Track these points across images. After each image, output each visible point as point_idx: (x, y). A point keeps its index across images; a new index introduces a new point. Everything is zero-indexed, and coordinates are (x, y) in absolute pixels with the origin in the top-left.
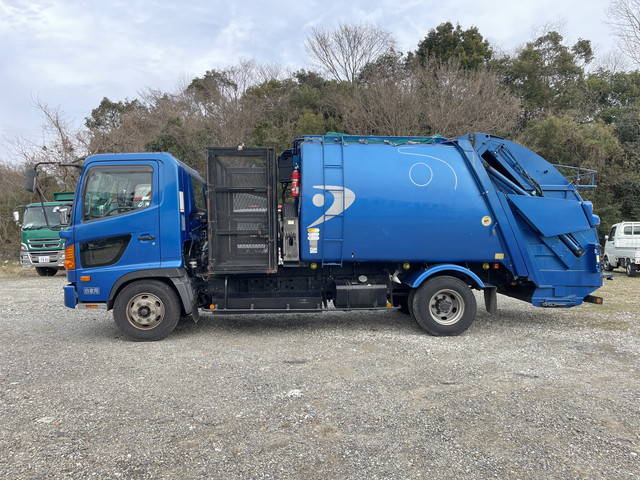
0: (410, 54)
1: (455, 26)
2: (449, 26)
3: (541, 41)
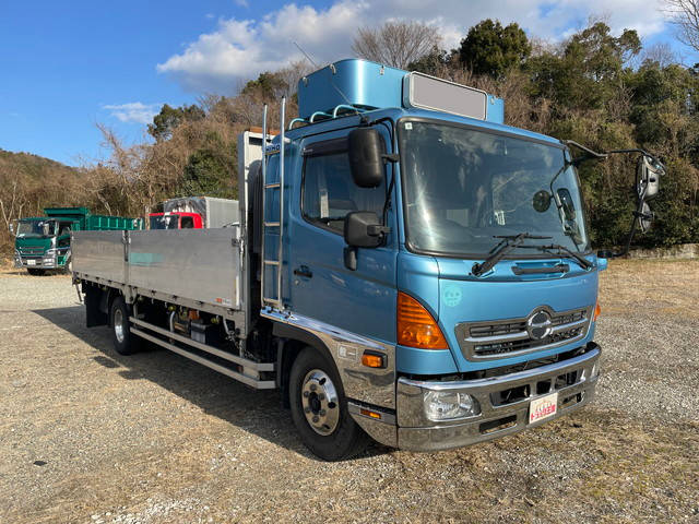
0: (454, 52)
1: (494, 23)
2: (489, 23)
3: (586, 34)
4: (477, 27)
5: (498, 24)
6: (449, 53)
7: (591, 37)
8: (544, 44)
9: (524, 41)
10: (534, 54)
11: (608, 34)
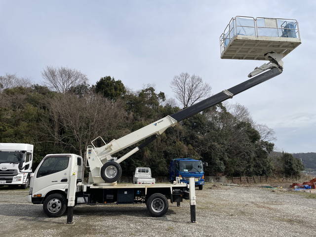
1: (112, 78)
2: (109, 78)
3: (147, 90)
4: (104, 78)
6: (91, 86)
7: (148, 92)
8: (131, 91)
9: (124, 88)
10: (127, 94)
11: (154, 92)
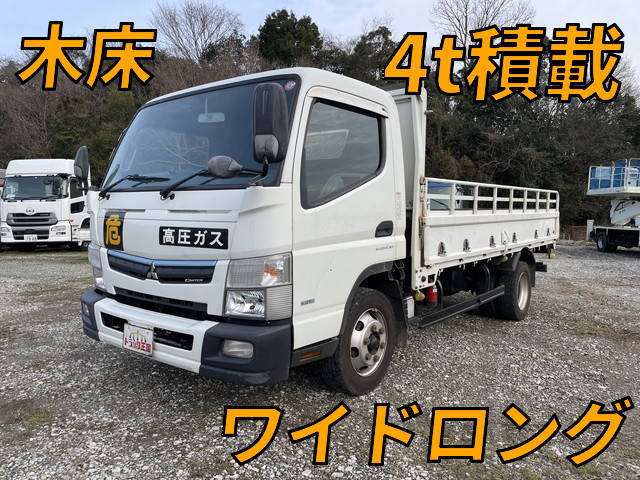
0: (253, 38)
1: (289, 14)
2: (283, 14)
3: (372, 35)
4: (273, 15)
5: (293, 15)
6: (249, 38)
7: (376, 39)
8: (335, 41)
9: (316, 34)
10: (326, 48)
11: (390, 37)
